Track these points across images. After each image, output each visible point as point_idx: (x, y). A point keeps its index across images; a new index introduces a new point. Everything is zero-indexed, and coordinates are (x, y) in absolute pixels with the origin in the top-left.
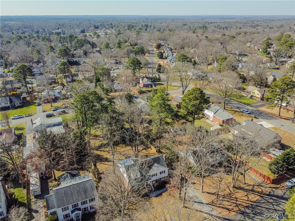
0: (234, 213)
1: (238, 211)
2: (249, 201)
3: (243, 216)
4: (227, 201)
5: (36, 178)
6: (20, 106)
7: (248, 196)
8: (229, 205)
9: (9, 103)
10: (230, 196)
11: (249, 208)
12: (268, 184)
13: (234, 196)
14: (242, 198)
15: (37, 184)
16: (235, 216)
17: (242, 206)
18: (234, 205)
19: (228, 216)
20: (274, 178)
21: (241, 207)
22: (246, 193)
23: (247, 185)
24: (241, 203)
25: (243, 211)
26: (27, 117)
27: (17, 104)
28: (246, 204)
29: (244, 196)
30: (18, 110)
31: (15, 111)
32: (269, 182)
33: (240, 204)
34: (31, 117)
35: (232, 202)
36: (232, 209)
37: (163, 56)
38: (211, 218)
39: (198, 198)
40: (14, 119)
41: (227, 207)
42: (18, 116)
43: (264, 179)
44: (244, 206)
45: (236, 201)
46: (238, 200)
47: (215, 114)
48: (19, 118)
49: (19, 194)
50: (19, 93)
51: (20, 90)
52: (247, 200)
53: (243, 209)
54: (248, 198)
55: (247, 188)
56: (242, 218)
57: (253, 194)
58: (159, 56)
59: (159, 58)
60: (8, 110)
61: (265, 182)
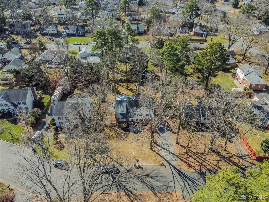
0: (193, 170)
1: (198, 170)
2: (216, 166)
3: (199, 176)
4: (194, 159)
5: (59, 92)
6: (83, 35)
7: (219, 162)
8: (194, 162)
9: (76, 31)
10: (200, 155)
11: (211, 172)
12: (252, 159)
13: (204, 157)
14: (211, 161)
15: (57, 96)
16: (191, 173)
17: (206, 168)
18: (198, 164)
19: (185, 171)
20: (263, 156)
21: (204, 168)
22: (219, 159)
23: (226, 152)
24: (207, 165)
25: (202, 172)
26: (84, 45)
27: (81, 33)
28: (212, 168)
29: (215, 160)
30: (81, 38)
31: (78, 38)
32: (254, 158)
33: (204, 166)
34: (87, 45)
35: (197, 161)
36: (193, 167)
37: (238, 4)
38: (168, 166)
39: (169, 146)
40: (75, 45)
41: (190, 163)
42: (77, 43)
43: (251, 153)
44: (208, 168)
45: (202, 162)
46: (206, 161)
47: (246, 76)
48: (78, 45)
49: (46, 100)
50: (88, 25)
51: (90, 22)
52: (215, 164)
53: (204, 170)
54: (218, 164)
55: (224, 154)
56: (197, 177)
57: (226, 161)
58: (233, 4)
59: (233, 7)
60: (74, 37)
61: (250, 156)
